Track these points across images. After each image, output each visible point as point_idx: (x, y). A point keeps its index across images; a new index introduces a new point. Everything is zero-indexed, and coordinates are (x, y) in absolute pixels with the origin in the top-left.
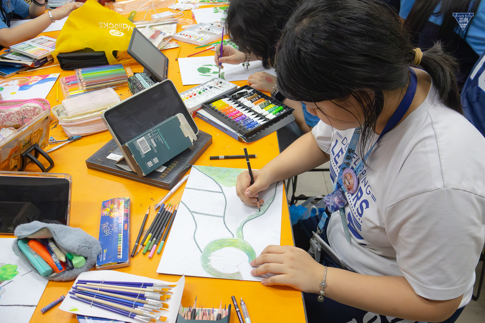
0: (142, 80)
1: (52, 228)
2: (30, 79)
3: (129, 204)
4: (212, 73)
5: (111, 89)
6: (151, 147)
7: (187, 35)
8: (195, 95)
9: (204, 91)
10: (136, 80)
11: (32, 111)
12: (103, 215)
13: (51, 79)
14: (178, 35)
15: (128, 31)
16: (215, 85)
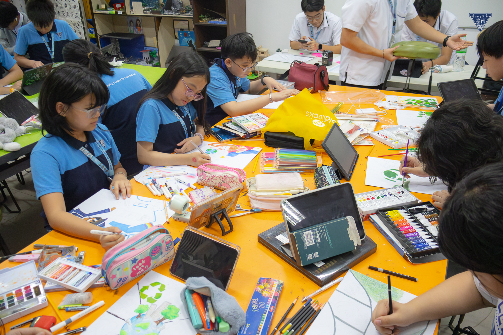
0: (327, 173)
1: (213, 290)
2: (238, 148)
3: (281, 288)
4: (397, 179)
5: (298, 174)
6: (315, 241)
7: (384, 136)
8: (373, 198)
9: (383, 197)
10: (322, 172)
11: (230, 178)
12: (256, 291)
13: (254, 152)
14: (375, 134)
15: (329, 123)
16: (396, 194)
